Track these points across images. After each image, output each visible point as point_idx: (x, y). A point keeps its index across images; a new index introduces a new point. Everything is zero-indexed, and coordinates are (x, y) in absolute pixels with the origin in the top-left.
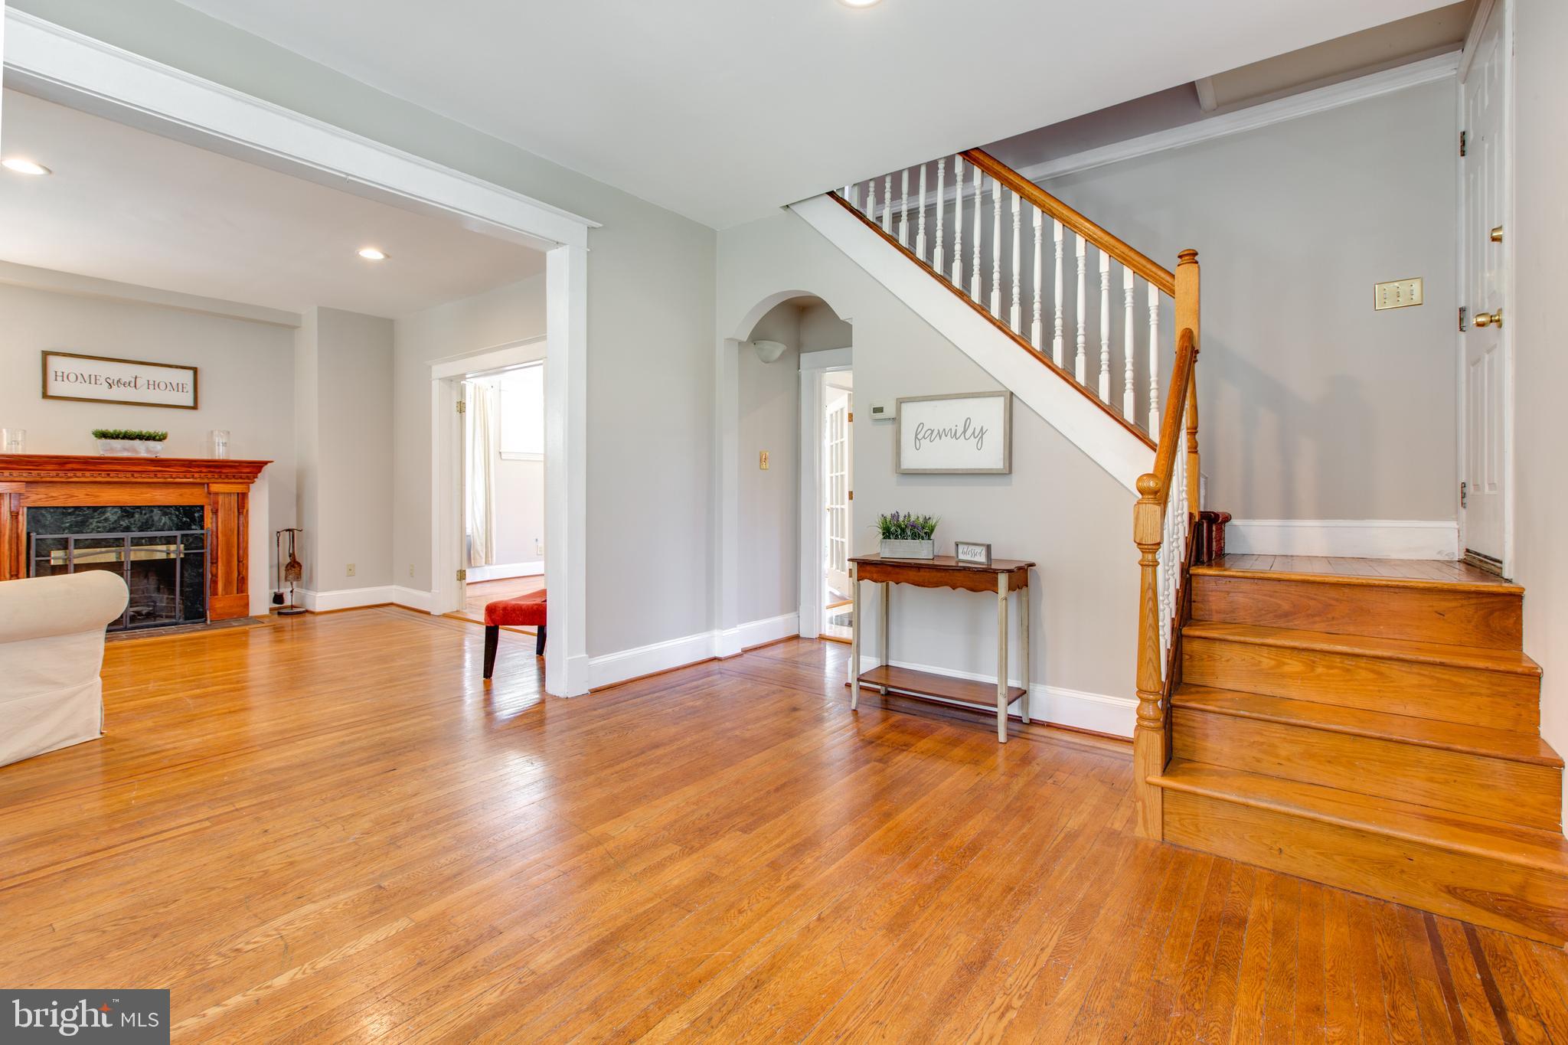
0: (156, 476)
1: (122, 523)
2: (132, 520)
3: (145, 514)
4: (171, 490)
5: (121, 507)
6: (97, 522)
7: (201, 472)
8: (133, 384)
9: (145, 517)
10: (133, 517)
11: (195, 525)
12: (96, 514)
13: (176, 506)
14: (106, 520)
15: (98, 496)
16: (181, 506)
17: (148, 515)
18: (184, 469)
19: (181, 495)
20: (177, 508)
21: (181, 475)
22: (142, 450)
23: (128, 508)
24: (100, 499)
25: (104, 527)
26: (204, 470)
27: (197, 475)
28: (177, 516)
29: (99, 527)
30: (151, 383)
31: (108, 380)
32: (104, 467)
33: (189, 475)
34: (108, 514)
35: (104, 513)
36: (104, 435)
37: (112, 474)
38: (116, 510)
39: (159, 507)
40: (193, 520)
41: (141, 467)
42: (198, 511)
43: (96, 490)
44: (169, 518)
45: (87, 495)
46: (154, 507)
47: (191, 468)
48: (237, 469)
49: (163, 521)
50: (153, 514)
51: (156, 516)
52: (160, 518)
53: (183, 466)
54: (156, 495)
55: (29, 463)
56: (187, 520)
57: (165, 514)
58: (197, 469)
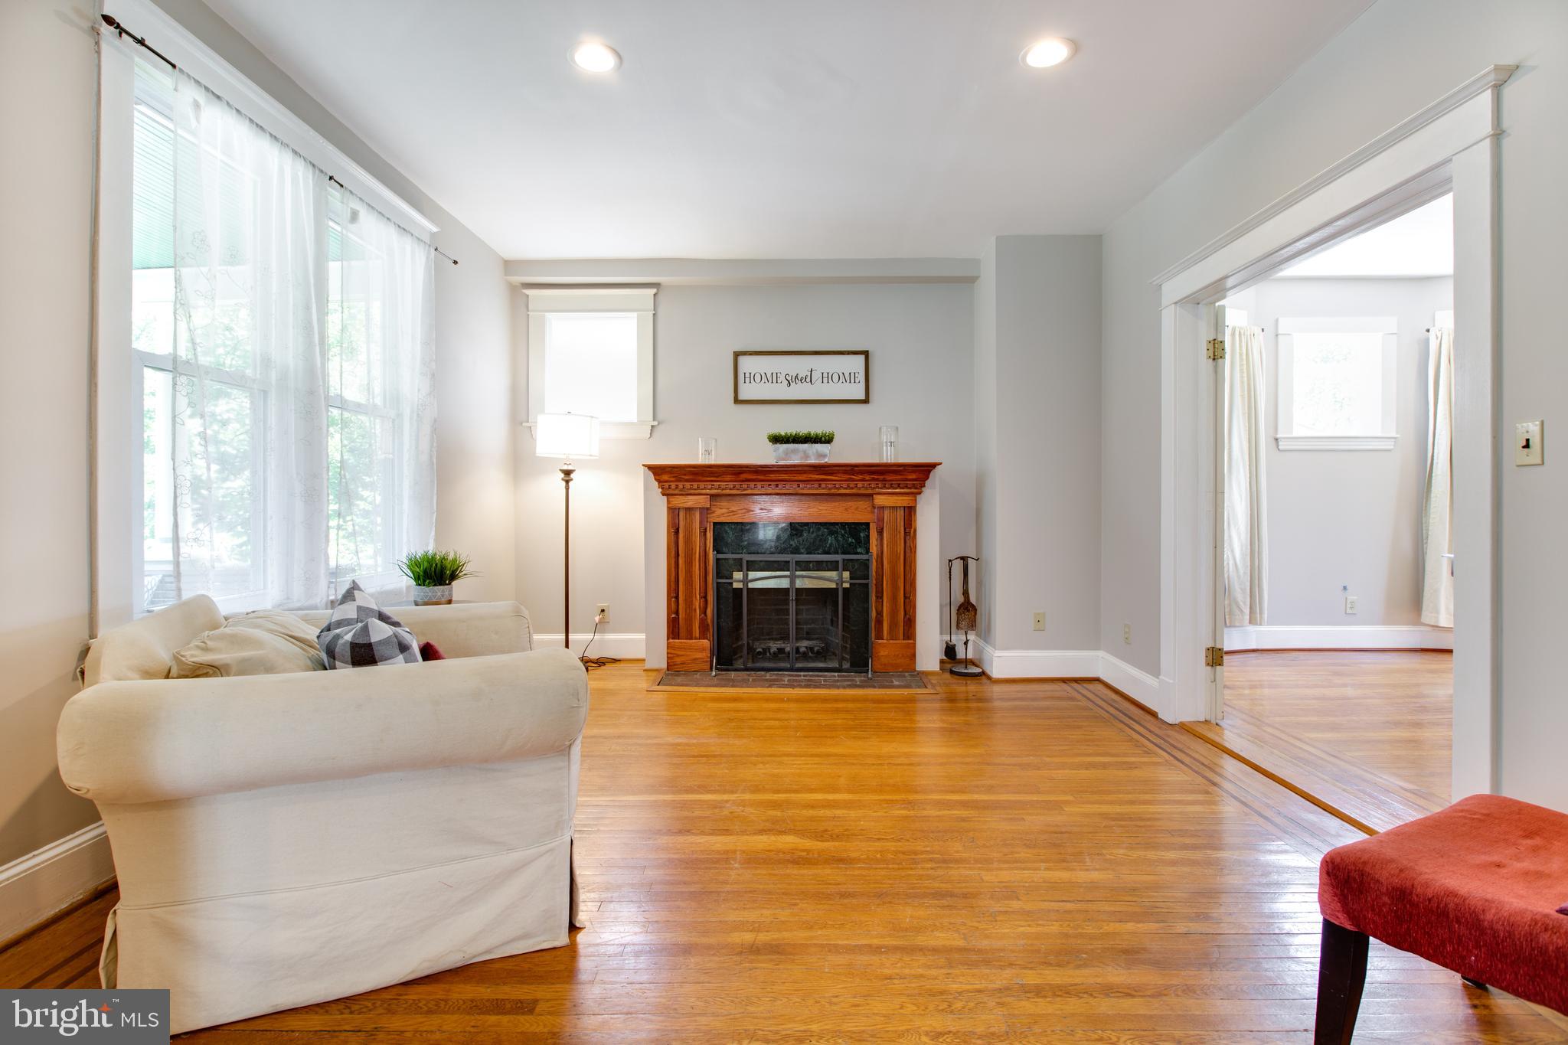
0: (821, 487)
1: (792, 542)
2: (801, 539)
3: (813, 533)
4: (837, 504)
5: (790, 524)
7: (864, 480)
9: (813, 536)
10: (801, 535)
11: (860, 547)
13: (841, 523)
15: (769, 511)
16: (846, 523)
17: (815, 534)
18: (847, 477)
19: (846, 510)
20: (843, 525)
21: (844, 484)
22: (812, 455)
23: (797, 525)
24: (770, 515)
25: (776, 547)
26: (868, 478)
27: (860, 484)
28: (843, 535)
30: (825, 375)
31: (787, 377)
32: (773, 476)
33: (852, 484)
36: (777, 439)
37: (781, 485)
39: (826, 524)
40: (858, 541)
41: (806, 475)
42: (864, 530)
43: (768, 504)
44: (835, 538)
45: (762, 509)
46: (821, 524)
47: (853, 475)
48: (901, 475)
49: (829, 542)
50: (820, 533)
51: (823, 535)
52: (826, 540)
53: (845, 472)
54: (822, 510)
55: (712, 474)
56: (853, 541)
57: (831, 533)
58: (860, 477)
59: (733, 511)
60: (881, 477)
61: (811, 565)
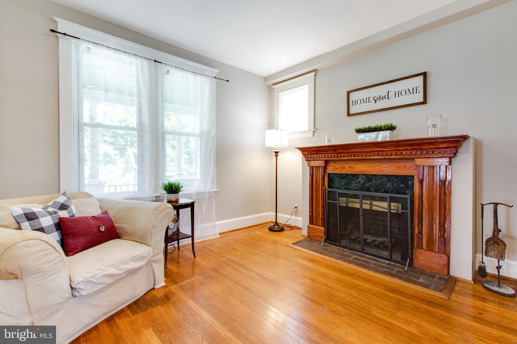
0: (378, 155)
1: (366, 185)
2: (371, 183)
3: (378, 180)
4: (392, 164)
5: (366, 175)
6: (355, 183)
7: (406, 150)
8: (386, 97)
9: (378, 182)
10: (372, 181)
11: (408, 190)
12: (354, 178)
13: (396, 176)
14: (359, 182)
15: (353, 168)
16: (399, 176)
17: (379, 181)
18: (394, 148)
19: (398, 168)
20: (397, 177)
21: (394, 153)
23: (369, 176)
24: (354, 170)
25: (358, 187)
26: (409, 148)
27: (404, 153)
28: (397, 182)
29: (355, 187)
30: (397, 93)
31: (375, 98)
32: (352, 150)
33: (399, 153)
34: (360, 179)
35: (358, 178)
36: (360, 131)
37: (357, 154)
38: (363, 177)
39: (386, 175)
40: (407, 186)
41: (370, 149)
42: (411, 180)
43: (353, 164)
44: (392, 184)
45: (350, 167)
46: (383, 175)
47: (399, 147)
48: (435, 145)
49: (388, 186)
50: (382, 180)
51: (384, 182)
52: (386, 184)
53: (393, 146)
54: (383, 168)
55: (324, 151)
56: (404, 186)
57: (389, 181)
58: (404, 148)
59: (336, 168)
60: (419, 147)
61: (377, 198)
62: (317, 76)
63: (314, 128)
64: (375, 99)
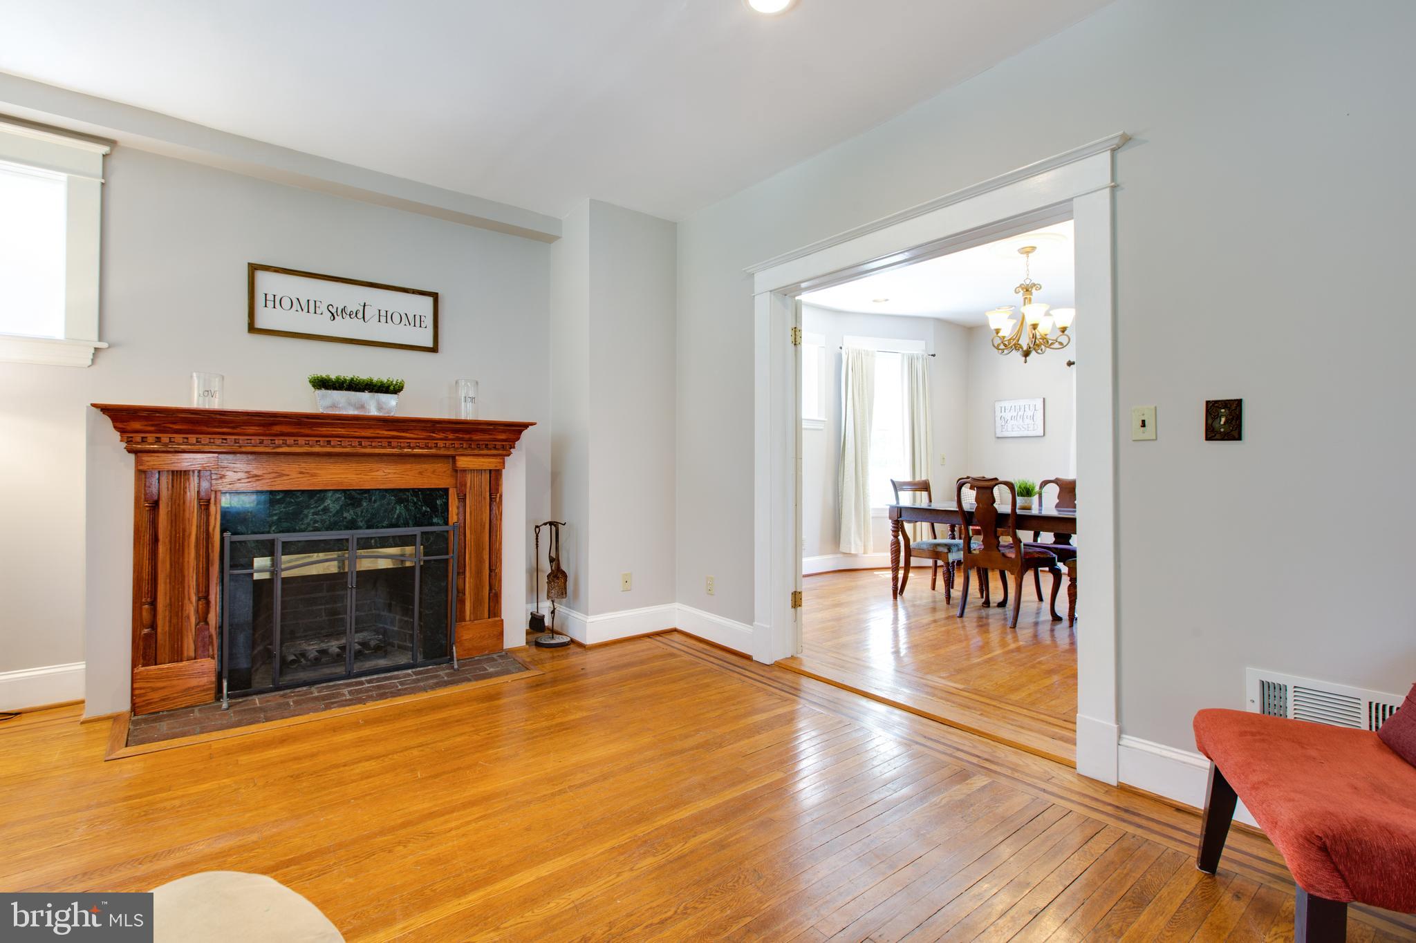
0: (390, 445)
1: (345, 515)
2: (359, 510)
3: (375, 501)
4: (408, 466)
5: (344, 491)
6: (314, 514)
7: (446, 439)
8: (360, 315)
9: (376, 505)
10: (360, 505)
11: (436, 516)
12: (312, 501)
13: (413, 489)
14: (326, 510)
15: (313, 475)
16: (420, 490)
17: (378, 503)
18: (425, 434)
19: (420, 473)
20: (415, 491)
21: (422, 443)
22: (372, 405)
23: (353, 493)
24: (314, 480)
25: (323, 521)
26: (451, 436)
27: (441, 443)
28: (415, 503)
29: (316, 522)
30: (383, 313)
31: (330, 308)
32: (324, 430)
33: (431, 443)
34: (328, 502)
35: (323, 500)
36: (322, 384)
37: (334, 441)
38: (338, 495)
39: (393, 490)
40: (434, 509)
41: (372, 431)
42: (441, 497)
43: (313, 465)
44: (405, 507)
45: (301, 473)
46: (386, 490)
47: (433, 433)
48: (491, 434)
49: (397, 512)
50: (385, 502)
51: (388, 504)
52: (394, 509)
53: (424, 429)
54: (389, 473)
55: (223, 423)
56: (428, 510)
57: (400, 501)
58: (442, 435)
59: (256, 476)
60: (467, 436)
61: (373, 541)
62: (114, 162)
63: (101, 337)
64: (334, 311)
